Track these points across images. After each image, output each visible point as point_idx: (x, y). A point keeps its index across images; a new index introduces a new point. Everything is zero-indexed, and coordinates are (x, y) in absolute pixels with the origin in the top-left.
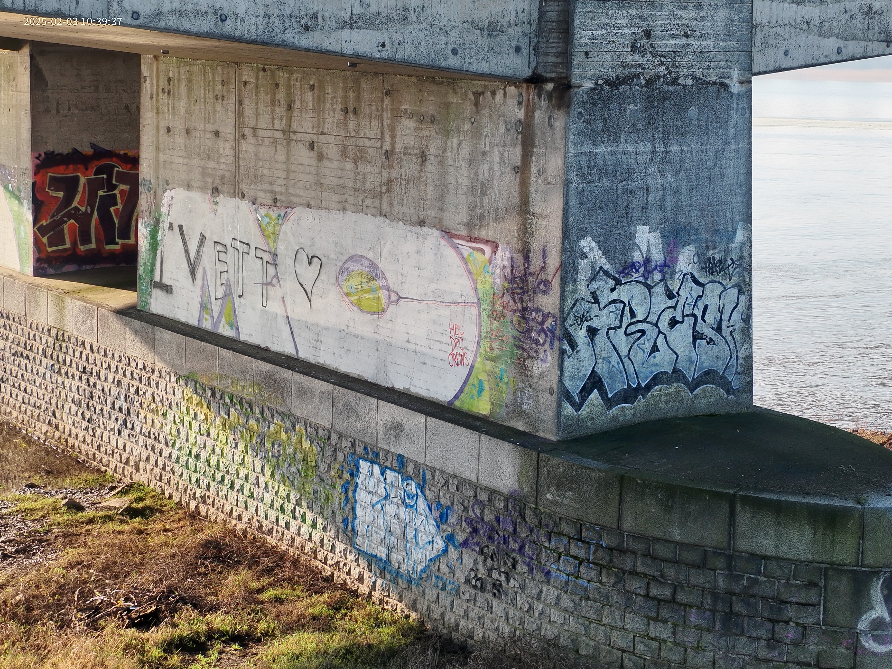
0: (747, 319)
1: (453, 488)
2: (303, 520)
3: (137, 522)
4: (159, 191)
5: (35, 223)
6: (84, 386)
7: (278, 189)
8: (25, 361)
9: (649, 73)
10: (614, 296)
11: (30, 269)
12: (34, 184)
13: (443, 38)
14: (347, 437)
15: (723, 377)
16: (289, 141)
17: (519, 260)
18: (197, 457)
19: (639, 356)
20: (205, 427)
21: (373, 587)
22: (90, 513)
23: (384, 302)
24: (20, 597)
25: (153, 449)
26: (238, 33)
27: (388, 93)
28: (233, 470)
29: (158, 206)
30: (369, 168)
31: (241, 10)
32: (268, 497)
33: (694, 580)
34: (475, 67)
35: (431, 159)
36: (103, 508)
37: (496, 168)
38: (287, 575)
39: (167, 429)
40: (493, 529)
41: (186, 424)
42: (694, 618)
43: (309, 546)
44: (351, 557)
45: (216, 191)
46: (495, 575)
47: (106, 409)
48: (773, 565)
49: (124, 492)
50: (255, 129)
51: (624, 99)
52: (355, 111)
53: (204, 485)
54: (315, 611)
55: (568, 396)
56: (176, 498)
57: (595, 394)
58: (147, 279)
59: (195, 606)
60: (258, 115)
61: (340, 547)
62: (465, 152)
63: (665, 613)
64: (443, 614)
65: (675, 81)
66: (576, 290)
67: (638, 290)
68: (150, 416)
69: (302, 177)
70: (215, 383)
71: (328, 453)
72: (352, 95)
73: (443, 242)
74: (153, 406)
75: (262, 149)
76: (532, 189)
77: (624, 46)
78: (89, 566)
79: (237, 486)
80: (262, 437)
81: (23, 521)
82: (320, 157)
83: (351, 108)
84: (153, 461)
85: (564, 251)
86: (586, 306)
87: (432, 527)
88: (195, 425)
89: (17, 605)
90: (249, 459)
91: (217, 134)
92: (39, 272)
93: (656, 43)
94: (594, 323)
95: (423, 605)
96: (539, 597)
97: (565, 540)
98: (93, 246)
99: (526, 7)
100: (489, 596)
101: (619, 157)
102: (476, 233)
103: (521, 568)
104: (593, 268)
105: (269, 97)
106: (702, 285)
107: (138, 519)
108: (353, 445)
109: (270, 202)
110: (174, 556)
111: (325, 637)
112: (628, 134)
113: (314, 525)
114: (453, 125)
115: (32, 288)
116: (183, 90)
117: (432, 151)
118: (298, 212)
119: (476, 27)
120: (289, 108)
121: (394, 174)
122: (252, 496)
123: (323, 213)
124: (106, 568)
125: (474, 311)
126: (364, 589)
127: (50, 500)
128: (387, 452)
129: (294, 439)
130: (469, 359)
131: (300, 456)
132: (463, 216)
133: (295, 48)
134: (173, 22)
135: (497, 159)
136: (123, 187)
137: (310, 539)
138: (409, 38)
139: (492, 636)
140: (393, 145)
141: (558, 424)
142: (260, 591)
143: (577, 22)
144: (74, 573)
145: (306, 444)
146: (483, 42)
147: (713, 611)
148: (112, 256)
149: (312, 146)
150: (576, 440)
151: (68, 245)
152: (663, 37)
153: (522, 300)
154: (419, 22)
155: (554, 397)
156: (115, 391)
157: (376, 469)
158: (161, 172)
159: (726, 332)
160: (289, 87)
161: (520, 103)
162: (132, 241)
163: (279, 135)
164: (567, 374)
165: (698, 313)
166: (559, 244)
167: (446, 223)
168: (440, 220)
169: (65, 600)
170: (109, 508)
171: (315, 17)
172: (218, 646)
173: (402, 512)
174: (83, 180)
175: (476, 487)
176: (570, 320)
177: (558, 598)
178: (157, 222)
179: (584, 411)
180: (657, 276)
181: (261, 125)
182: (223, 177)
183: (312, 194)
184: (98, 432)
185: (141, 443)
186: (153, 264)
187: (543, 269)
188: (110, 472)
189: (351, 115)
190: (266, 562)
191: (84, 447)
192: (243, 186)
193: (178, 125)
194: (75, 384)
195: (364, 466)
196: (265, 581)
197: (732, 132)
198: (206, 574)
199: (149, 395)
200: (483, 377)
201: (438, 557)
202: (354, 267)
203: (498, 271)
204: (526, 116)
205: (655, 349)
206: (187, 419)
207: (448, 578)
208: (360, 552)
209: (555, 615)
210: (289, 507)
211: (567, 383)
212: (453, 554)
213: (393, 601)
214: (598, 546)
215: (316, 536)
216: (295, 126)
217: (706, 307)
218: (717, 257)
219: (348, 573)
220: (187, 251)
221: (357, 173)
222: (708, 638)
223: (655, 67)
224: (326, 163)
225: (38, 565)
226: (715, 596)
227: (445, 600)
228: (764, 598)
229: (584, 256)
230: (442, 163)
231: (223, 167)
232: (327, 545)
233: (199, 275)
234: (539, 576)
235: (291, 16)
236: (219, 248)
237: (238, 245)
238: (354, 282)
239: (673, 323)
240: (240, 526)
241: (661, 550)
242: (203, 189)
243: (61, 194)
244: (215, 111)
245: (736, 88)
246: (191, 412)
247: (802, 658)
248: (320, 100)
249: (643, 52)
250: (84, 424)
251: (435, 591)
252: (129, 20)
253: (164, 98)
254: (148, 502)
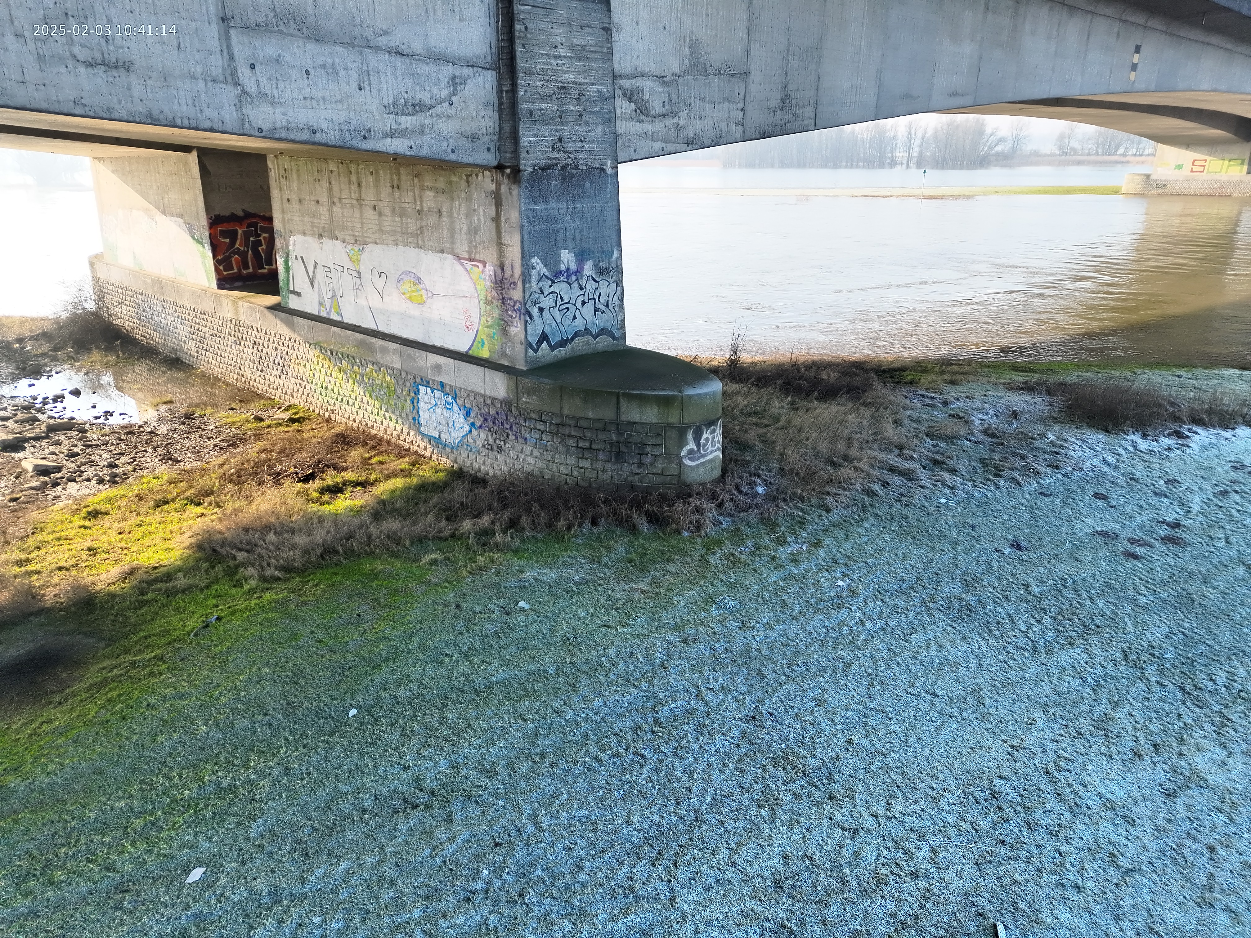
0: (622, 300)
1: (472, 398)
2: (391, 420)
3: (296, 426)
4: (287, 237)
5: (214, 257)
6: (255, 351)
7: (357, 234)
8: (218, 339)
9: (563, 163)
10: (552, 289)
11: (214, 284)
12: (210, 235)
13: (445, 143)
14: (410, 374)
15: (611, 331)
16: (361, 205)
17: (499, 271)
18: (326, 388)
19: (567, 322)
20: (329, 372)
21: (433, 453)
22: (268, 422)
23: (424, 297)
24: (233, 470)
25: (300, 385)
26: (324, 141)
27: (416, 176)
28: (347, 394)
29: (287, 246)
30: (409, 221)
31: (324, 126)
32: (369, 408)
33: (600, 437)
34: (465, 160)
35: (444, 214)
36: (275, 419)
37: (482, 218)
38: (384, 449)
39: (307, 374)
40: (495, 418)
41: (318, 370)
42: (601, 456)
43: (395, 433)
44: (419, 438)
45: (320, 236)
46: (498, 442)
47: (271, 364)
48: (638, 427)
49: (287, 410)
50: (340, 199)
51: (549, 178)
52: (398, 187)
53: (332, 404)
54: (402, 467)
55: (530, 345)
56: (317, 412)
57: (545, 344)
58: (286, 289)
59: (334, 469)
60: (341, 190)
61: (412, 433)
62: (463, 210)
63: (587, 455)
64: (472, 464)
65: (577, 167)
66: (531, 287)
67: (564, 286)
68: (296, 367)
69: (370, 226)
70: (332, 347)
71: (401, 383)
72: (395, 177)
73: (455, 262)
74: (297, 361)
75: (346, 210)
76: (503, 230)
77: (548, 147)
78: (271, 451)
79: (351, 403)
80: (362, 376)
81: (229, 428)
82: (380, 214)
83: (395, 186)
84: (301, 391)
85: (523, 265)
86: (537, 295)
87: (462, 419)
88: (323, 371)
89: (232, 474)
90: (356, 388)
91: (318, 202)
92: (220, 287)
93: (565, 145)
94: (541, 305)
95: (460, 461)
96: (522, 452)
97: (534, 421)
98: (251, 270)
99: (492, 124)
100: (496, 453)
101: (550, 211)
102: (473, 256)
103: (512, 437)
104: (539, 275)
105: (346, 179)
106: (597, 282)
107: (296, 424)
108: (414, 378)
109: (353, 241)
110: (319, 443)
111: (408, 480)
112: (553, 198)
113: (397, 422)
114: (455, 194)
115: (217, 296)
116: (295, 176)
117: (445, 209)
118: (369, 247)
119: (464, 136)
120: (359, 185)
121: (424, 223)
122: (360, 408)
123: (385, 247)
124: (281, 452)
125: (476, 301)
126: (427, 454)
127: (244, 416)
128: (434, 380)
129: (380, 376)
130: (475, 327)
131: (385, 385)
132: (465, 247)
133: (360, 150)
134: (284, 135)
135: (482, 213)
136: (265, 235)
137: (395, 430)
138: (426, 143)
139: (499, 473)
140: (422, 206)
141: (526, 361)
142: (370, 458)
143: (521, 133)
144: (263, 456)
145: (388, 378)
146: (469, 145)
147: (611, 452)
148: (263, 276)
149: (375, 208)
150: (535, 369)
151: (236, 270)
152: (569, 142)
153: (502, 294)
154: (431, 133)
155: (523, 346)
156: (274, 353)
157: (429, 389)
158: (287, 226)
159: (611, 307)
160: (358, 173)
161: (492, 181)
162: (274, 267)
163: (355, 202)
164: (529, 333)
165: (596, 297)
166: (520, 261)
167: (456, 251)
168: (453, 249)
169: (259, 470)
170: (279, 419)
171: (369, 131)
172: (350, 489)
173: (445, 412)
174: (240, 232)
175: (484, 397)
176: (529, 304)
177: (532, 451)
178: (288, 255)
179: (540, 353)
180: (574, 278)
181: (344, 196)
182: (324, 227)
183: (376, 236)
184: (267, 377)
185: (293, 382)
186: (288, 280)
187: (512, 276)
188: (277, 399)
189: (396, 189)
190: (372, 443)
191: (260, 386)
192: (337, 233)
193: (294, 197)
194: (250, 350)
195: (422, 389)
196: (372, 453)
197: (608, 196)
198: (338, 452)
199: (294, 355)
200: (484, 337)
201: (467, 435)
202: (405, 277)
203: (487, 278)
204: (496, 188)
205: (575, 318)
206: (318, 368)
207: (473, 445)
208: (423, 435)
209: (531, 460)
210: (381, 413)
211: (529, 338)
212: (475, 432)
213: (444, 459)
214: (551, 423)
215: (399, 427)
216: (363, 197)
217: (600, 294)
218: (605, 266)
219: (418, 446)
220: (307, 272)
221: (402, 223)
222: (608, 466)
223: (566, 159)
224: (384, 218)
225: (242, 453)
226: (611, 444)
227: (472, 457)
228: (635, 443)
229: (534, 268)
230: (451, 216)
231: (323, 221)
232: (405, 432)
233: (316, 285)
234: (521, 441)
235: (355, 130)
236: (326, 269)
237: (337, 267)
238: (407, 286)
239: (584, 303)
240: (355, 425)
241: (584, 424)
242: (313, 235)
243: (227, 241)
244: (315, 189)
245: (609, 171)
246: (320, 364)
247: (655, 471)
248: (377, 181)
249: (558, 151)
250: (259, 373)
251: (466, 453)
252: (257, 133)
253: (283, 181)
254: (301, 415)
